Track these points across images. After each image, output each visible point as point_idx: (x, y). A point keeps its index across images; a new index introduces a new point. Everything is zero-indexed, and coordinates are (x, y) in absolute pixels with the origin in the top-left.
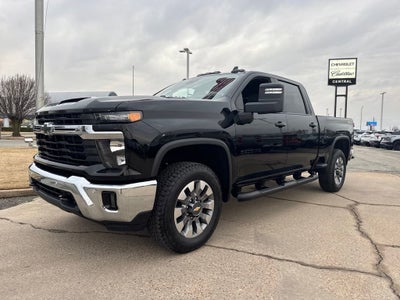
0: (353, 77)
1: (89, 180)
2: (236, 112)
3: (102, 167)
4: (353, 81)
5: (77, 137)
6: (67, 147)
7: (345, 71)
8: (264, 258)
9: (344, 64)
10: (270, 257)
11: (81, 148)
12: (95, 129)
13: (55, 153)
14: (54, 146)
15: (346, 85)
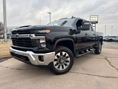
0: (97, 21)
1: (33, 52)
2: (75, 30)
3: (37, 48)
4: (97, 22)
5: (29, 38)
6: (25, 41)
7: (95, 19)
8: (87, 75)
9: (94, 17)
10: (89, 75)
11: (30, 42)
12: (35, 36)
13: (20, 44)
14: (19, 41)
15: (95, 23)
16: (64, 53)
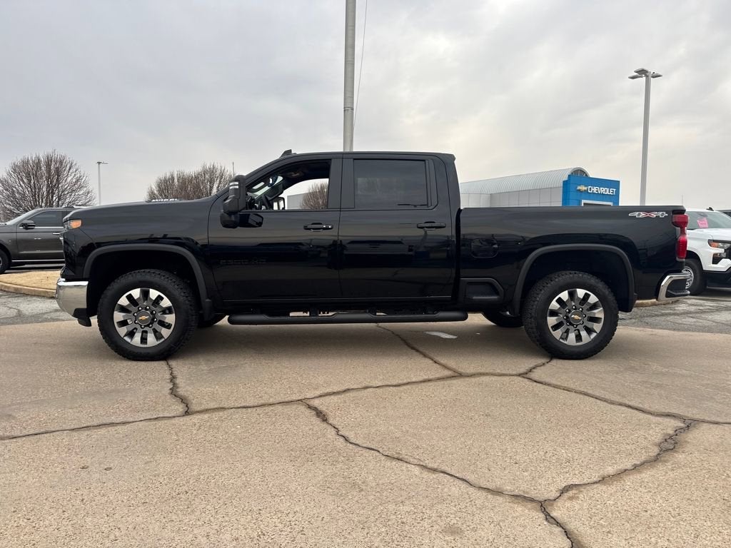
16: (154, 294)
